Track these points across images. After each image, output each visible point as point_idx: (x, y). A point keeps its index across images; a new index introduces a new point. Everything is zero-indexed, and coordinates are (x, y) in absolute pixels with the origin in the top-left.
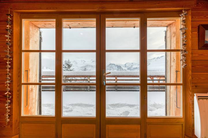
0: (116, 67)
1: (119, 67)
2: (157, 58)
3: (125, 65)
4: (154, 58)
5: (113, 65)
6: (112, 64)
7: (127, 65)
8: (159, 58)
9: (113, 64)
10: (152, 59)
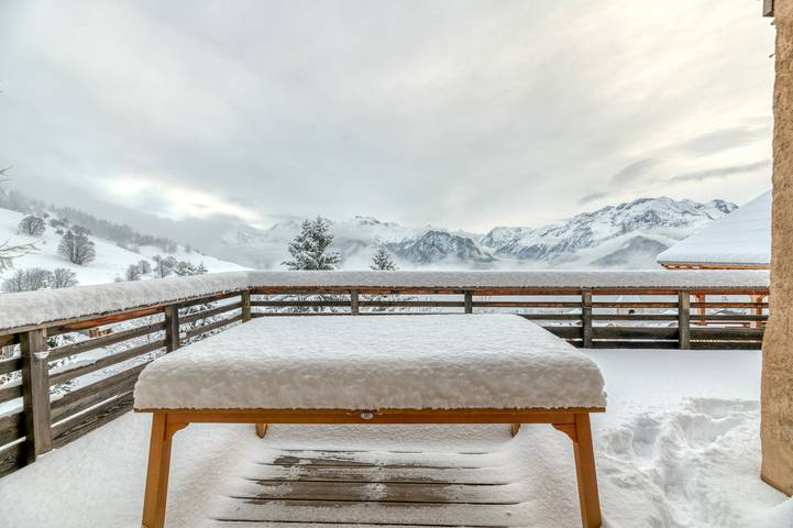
0: (455, 246)
1: (465, 245)
2: (619, 208)
3: (490, 235)
4: (608, 208)
5: (442, 238)
6: (438, 233)
7: (496, 237)
8: (629, 208)
9: (442, 234)
10: (596, 213)
